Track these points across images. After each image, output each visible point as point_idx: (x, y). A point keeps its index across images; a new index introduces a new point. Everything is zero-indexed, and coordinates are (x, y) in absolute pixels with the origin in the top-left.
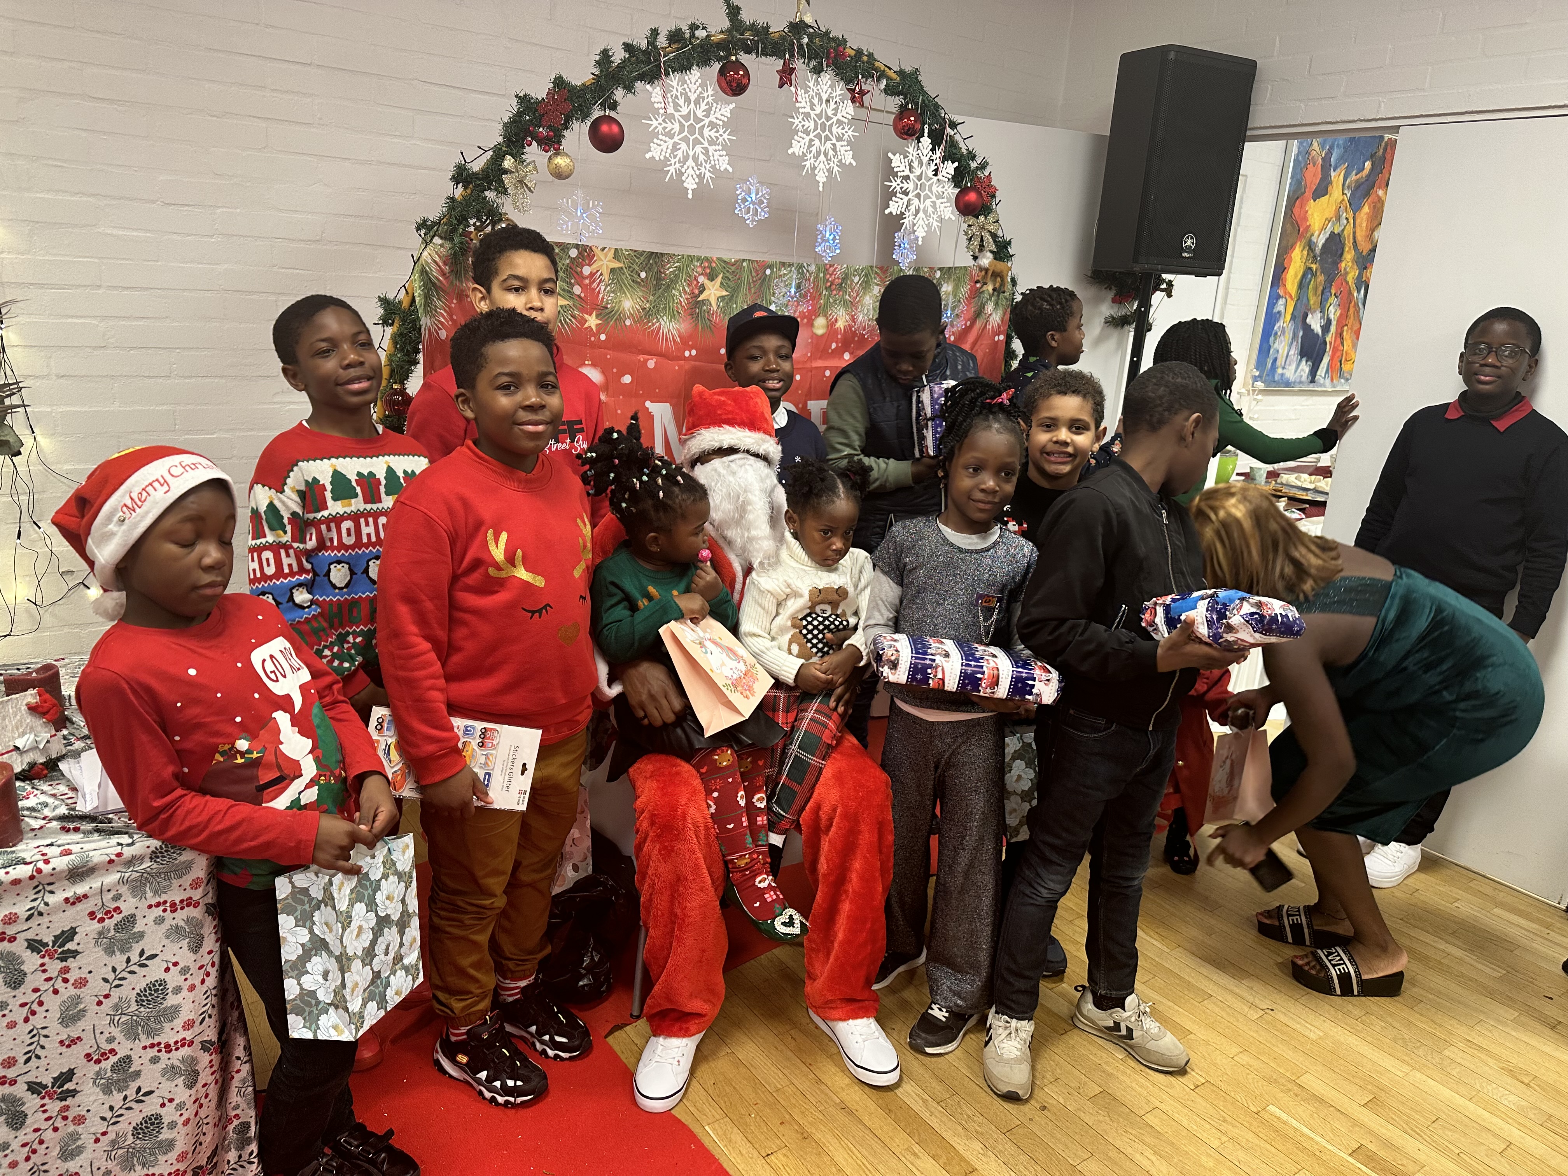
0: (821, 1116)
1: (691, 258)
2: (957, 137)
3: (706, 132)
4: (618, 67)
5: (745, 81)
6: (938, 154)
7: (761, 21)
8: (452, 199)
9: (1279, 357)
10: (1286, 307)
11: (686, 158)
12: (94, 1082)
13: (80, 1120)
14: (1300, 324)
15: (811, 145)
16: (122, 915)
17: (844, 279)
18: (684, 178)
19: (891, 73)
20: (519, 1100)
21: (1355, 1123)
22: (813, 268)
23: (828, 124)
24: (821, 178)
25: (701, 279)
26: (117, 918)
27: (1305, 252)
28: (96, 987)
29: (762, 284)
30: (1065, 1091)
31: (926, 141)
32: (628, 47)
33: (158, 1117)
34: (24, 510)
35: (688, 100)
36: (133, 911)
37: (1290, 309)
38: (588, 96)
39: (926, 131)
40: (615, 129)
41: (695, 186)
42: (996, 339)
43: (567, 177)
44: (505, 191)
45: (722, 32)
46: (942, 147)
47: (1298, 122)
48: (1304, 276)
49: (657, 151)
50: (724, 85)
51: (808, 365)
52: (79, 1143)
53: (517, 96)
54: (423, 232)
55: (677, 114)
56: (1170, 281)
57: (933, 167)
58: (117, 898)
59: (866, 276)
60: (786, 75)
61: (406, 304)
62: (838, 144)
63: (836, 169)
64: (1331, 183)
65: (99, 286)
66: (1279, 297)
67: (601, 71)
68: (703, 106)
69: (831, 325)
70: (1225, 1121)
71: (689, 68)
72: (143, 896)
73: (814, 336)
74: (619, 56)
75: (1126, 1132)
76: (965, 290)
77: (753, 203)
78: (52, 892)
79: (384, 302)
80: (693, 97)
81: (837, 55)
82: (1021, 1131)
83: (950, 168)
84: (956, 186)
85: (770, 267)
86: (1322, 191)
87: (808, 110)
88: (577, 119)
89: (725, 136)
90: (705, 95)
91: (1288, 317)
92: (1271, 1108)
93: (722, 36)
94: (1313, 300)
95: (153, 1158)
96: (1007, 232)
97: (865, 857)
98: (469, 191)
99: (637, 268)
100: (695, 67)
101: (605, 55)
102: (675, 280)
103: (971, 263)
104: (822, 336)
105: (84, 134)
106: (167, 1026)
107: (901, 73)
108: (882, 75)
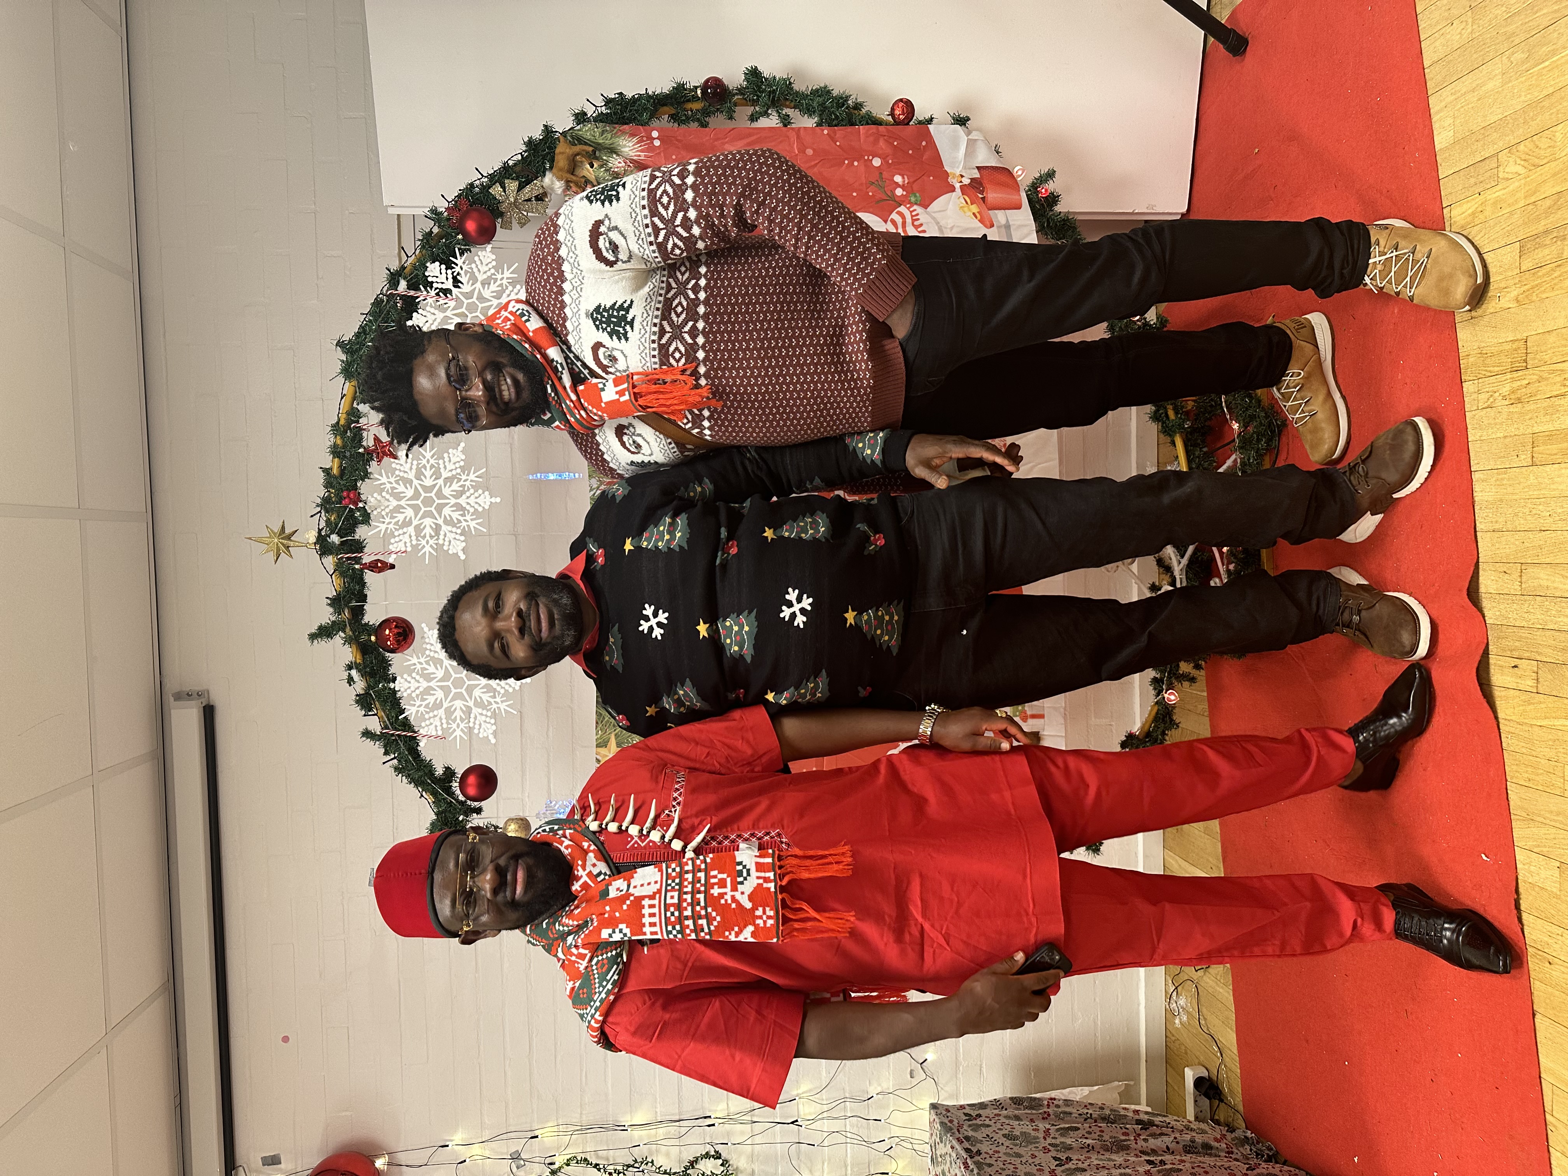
5: (395, 623)
15: (451, 521)
19: (348, 390)
23: (423, 494)
32: (385, 754)
40: (471, 775)
42: (657, 143)
45: (349, 646)
49: (488, 729)
50: (405, 645)
55: (445, 704)
60: (380, 566)
62: (444, 474)
63: (472, 475)
71: (395, 691)
80: (424, 684)
87: (412, 530)
90: (418, 666)
100: (393, 685)
107: (345, 371)
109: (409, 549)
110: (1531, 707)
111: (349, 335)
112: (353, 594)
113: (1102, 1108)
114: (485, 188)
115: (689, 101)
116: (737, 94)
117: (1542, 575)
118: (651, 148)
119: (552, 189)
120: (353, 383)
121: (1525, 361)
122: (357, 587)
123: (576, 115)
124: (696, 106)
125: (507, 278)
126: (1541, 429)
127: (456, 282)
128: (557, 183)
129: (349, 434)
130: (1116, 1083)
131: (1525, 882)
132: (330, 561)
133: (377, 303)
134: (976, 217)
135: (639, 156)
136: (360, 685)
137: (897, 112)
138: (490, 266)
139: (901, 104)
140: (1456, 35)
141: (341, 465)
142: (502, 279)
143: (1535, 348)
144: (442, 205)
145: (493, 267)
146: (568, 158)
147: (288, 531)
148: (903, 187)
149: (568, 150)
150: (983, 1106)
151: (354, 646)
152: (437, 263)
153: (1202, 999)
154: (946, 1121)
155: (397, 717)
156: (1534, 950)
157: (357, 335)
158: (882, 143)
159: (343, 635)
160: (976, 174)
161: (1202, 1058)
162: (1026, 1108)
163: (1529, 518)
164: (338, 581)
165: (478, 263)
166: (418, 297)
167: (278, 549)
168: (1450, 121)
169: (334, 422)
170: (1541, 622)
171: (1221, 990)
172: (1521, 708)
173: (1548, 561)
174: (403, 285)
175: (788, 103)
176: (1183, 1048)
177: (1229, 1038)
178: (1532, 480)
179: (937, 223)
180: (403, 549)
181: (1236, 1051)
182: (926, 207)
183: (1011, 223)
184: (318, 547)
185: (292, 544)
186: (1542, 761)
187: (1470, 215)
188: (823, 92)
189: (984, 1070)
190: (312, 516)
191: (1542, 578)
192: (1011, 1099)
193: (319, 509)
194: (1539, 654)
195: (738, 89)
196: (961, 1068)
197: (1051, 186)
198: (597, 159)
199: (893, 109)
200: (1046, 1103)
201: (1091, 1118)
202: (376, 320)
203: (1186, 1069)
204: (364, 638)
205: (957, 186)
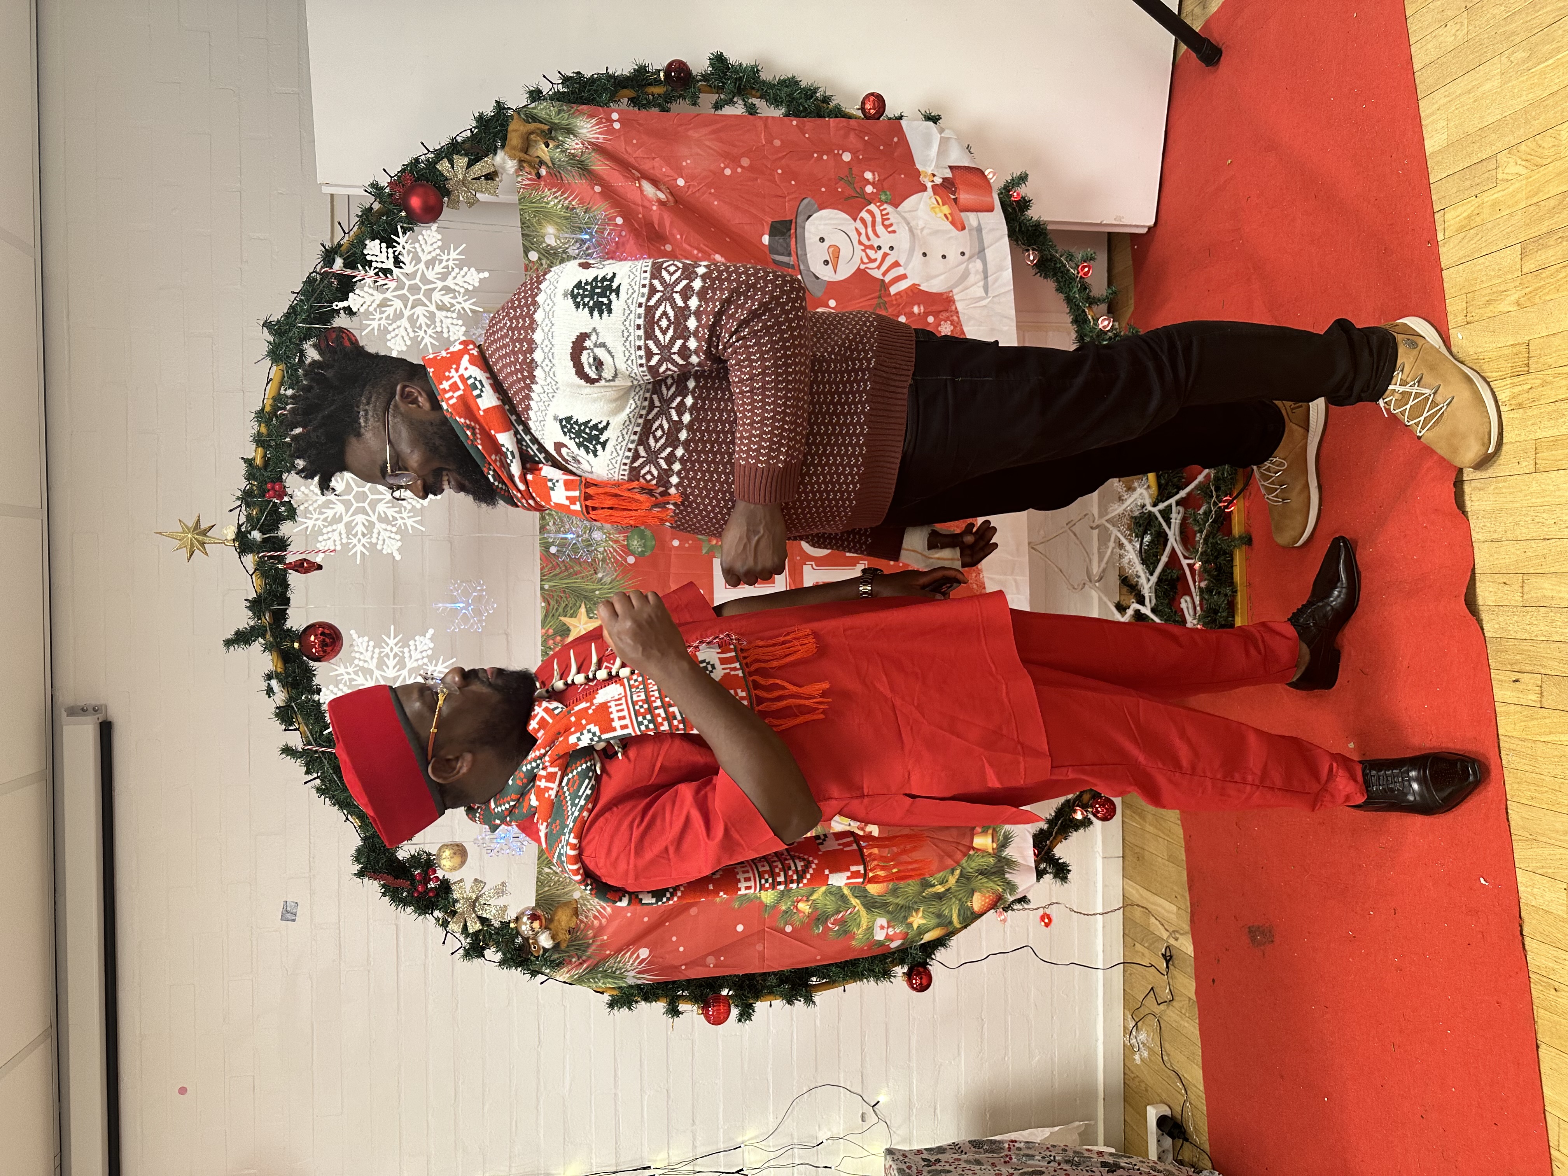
5: (320, 629)
31: (353, 302)
32: (306, 773)
39: (341, 305)
42: (617, 126)
45: (269, 655)
46: (353, 271)
50: (331, 653)
60: (305, 566)
61: (613, 993)
67: (342, 806)
89: (391, 643)
98: (491, 947)
110: (1535, 722)
111: (277, 315)
112: (275, 596)
113: (1065, 1150)
114: (431, 165)
115: (650, 84)
116: (701, 80)
117: (1546, 585)
118: (610, 131)
119: (504, 168)
120: (281, 367)
121: (1528, 365)
122: (280, 589)
123: (531, 93)
124: (658, 90)
125: (454, 260)
126: (1545, 434)
127: (397, 262)
128: (510, 162)
129: (274, 422)
130: (1077, 1123)
131: (1527, 904)
132: (250, 560)
133: (310, 281)
134: (947, 219)
135: (598, 138)
136: (280, 697)
137: (868, 106)
138: (435, 246)
139: (872, 98)
140: (1449, 37)
141: (265, 456)
142: (448, 260)
143: (1538, 352)
144: (384, 181)
145: (439, 247)
146: (522, 137)
147: (204, 525)
148: (873, 184)
149: (522, 128)
150: (941, 1150)
151: (275, 654)
152: (377, 241)
153: (1165, 1034)
154: (904, 1167)
155: (321, 732)
156: (1538, 976)
157: (287, 316)
158: (852, 137)
159: (261, 640)
160: (948, 174)
161: (1164, 1096)
162: (986, 1151)
163: (1532, 526)
164: (258, 582)
165: (422, 242)
166: (355, 277)
167: (192, 545)
168: (1443, 123)
169: (259, 408)
170: (1544, 633)
171: (1186, 1025)
172: (1523, 724)
173: (1553, 570)
174: (339, 263)
175: (754, 92)
176: (1143, 1085)
177: (1195, 1075)
178: (1535, 487)
179: (908, 224)
180: (332, 548)
181: (1202, 1088)
182: (896, 206)
183: (983, 226)
184: (237, 544)
185: (207, 540)
186: (1547, 779)
187: (1465, 219)
188: (791, 83)
189: (938, 1111)
190: (231, 511)
191: (1547, 588)
192: (970, 1142)
193: (239, 503)
194: (1544, 667)
195: (703, 76)
196: (914, 1110)
197: (1023, 190)
198: (552, 139)
199: (863, 103)
200: (1006, 1145)
201: (1054, 1160)
202: (308, 300)
203: (1148, 1108)
204: (286, 644)
205: (929, 185)
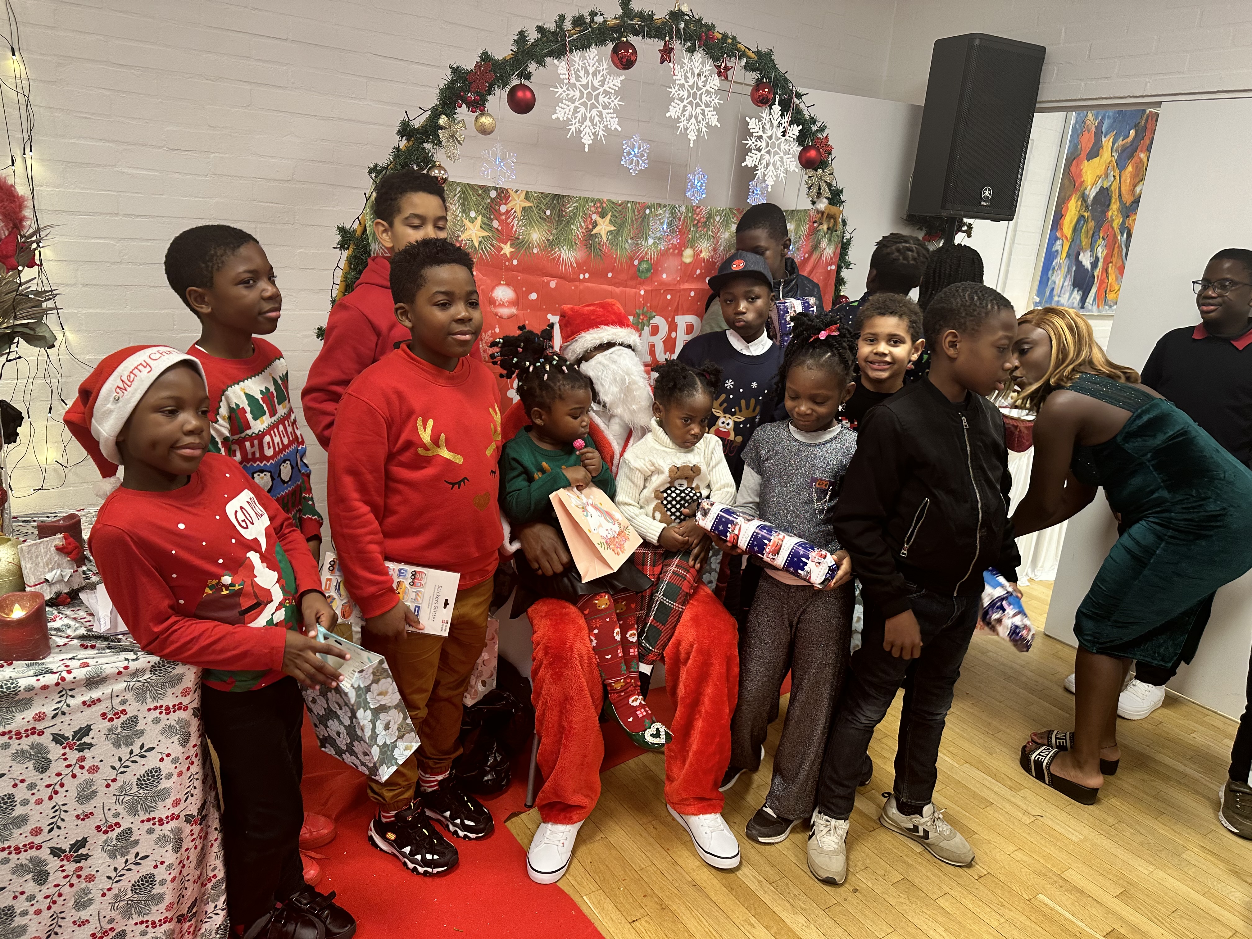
0: (676, 892)
1: (586, 200)
2: (802, 106)
3: (601, 98)
4: (532, 45)
5: (633, 58)
6: (786, 119)
7: (647, 10)
8: (398, 149)
9: (1056, 287)
10: (1062, 247)
11: (584, 119)
12: (103, 849)
13: (91, 878)
14: (1073, 261)
15: (684, 110)
16: (127, 716)
17: (708, 218)
18: (582, 135)
19: (750, 53)
20: (436, 870)
21: (1109, 911)
22: (683, 209)
23: (699, 93)
24: (692, 136)
25: (595, 217)
26: (123, 718)
27: (1079, 203)
28: (107, 772)
29: (643, 221)
30: (873, 877)
31: (777, 108)
32: (540, 29)
33: (152, 876)
34: (55, 390)
35: (587, 73)
36: (136, 713)
37: (1066, 249)
38: (508, 68)
39: (777, 100)
40: (528, 95)
41: (591, 142)
42: (829, 268)
43: (490, 133)
44: (440, 143)
45: (616, 18)
46: (790, 113)
47: (1079, 97)
48: (1078, 222)
49: (560, 114)
50: (617, 61)
51: (677, 287)
52: (90, 896)
53: (451, 67)
54: (374, 175)
55: (578, 84)
56: (970, 224)
57: (782, 129)
58: (123, 702)
59: (725, 215)
60: (666, 54)
61: (359, 233)
62: (706, 110)
63: (704, 129)
64: (1102, 146)
65: (117, 214)
66: (1057, 239)
67: (519, 48)
68: (599, 78)
69: (697, 255)
70: (1003, 906)
71: (590, 47)
72: (144, 701)
73: (683, 264)
74: (533, 36)
75: (922, 912)
76: (804, 229)
77: (635, 156)
78: (72, 696)
79: (342, 230)
80: (591, 70)
81: (707, 38)
82: (838, 909)
83: (795, 130)
84: (799, 145)
85: (649, 207)
86: (1094, 153)
87: (683, 81)
88: (499, 87)
89: (616, 102)
90: (601, 68)
91: (1064, 255)
92: (1041, 896)
93: (615, 22)
94: (1085, 241)
95: (147, 908)
96: (840, 182)
97: (716, 685)
98: (411, 143)
99: (543, 207)
100: (593, 46)
101: (522, 35)
102: (573, 218)
103: (810, 206)
104: (690, 263)
105: (108, 93)
106: (160, 804)
107: (758, 53)
108: (743, 55)
109: (675, 78)
111: (773, 57)
118: (828, 263)
123: (845, 220)
128: (824, 207)
141: (718, 39)
144: (826, 133)
157: (775, 64)
166: (787, 113)
184: (678, 11)
198: (828, 232)
